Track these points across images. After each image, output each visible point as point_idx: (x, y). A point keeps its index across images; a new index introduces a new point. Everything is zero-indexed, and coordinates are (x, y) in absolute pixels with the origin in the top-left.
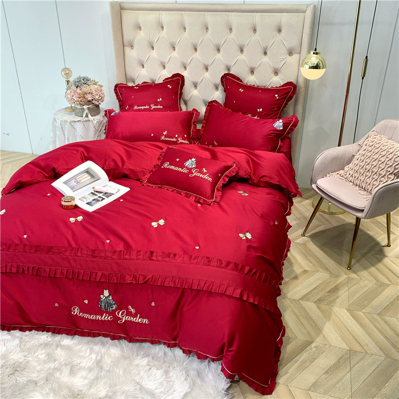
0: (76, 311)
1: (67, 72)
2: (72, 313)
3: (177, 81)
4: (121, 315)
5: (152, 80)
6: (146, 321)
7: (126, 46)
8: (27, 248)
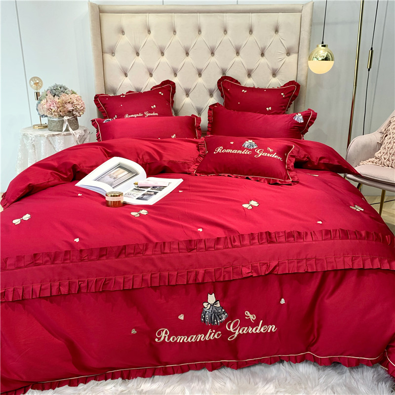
0: (164, 335)
1: (37, 82)
2: (156, 340)
3: (168, 88)
4: (233, 328)
5: (137, 90)
6: (272, 328)
7: (106, 53)
8: (84, 255)
